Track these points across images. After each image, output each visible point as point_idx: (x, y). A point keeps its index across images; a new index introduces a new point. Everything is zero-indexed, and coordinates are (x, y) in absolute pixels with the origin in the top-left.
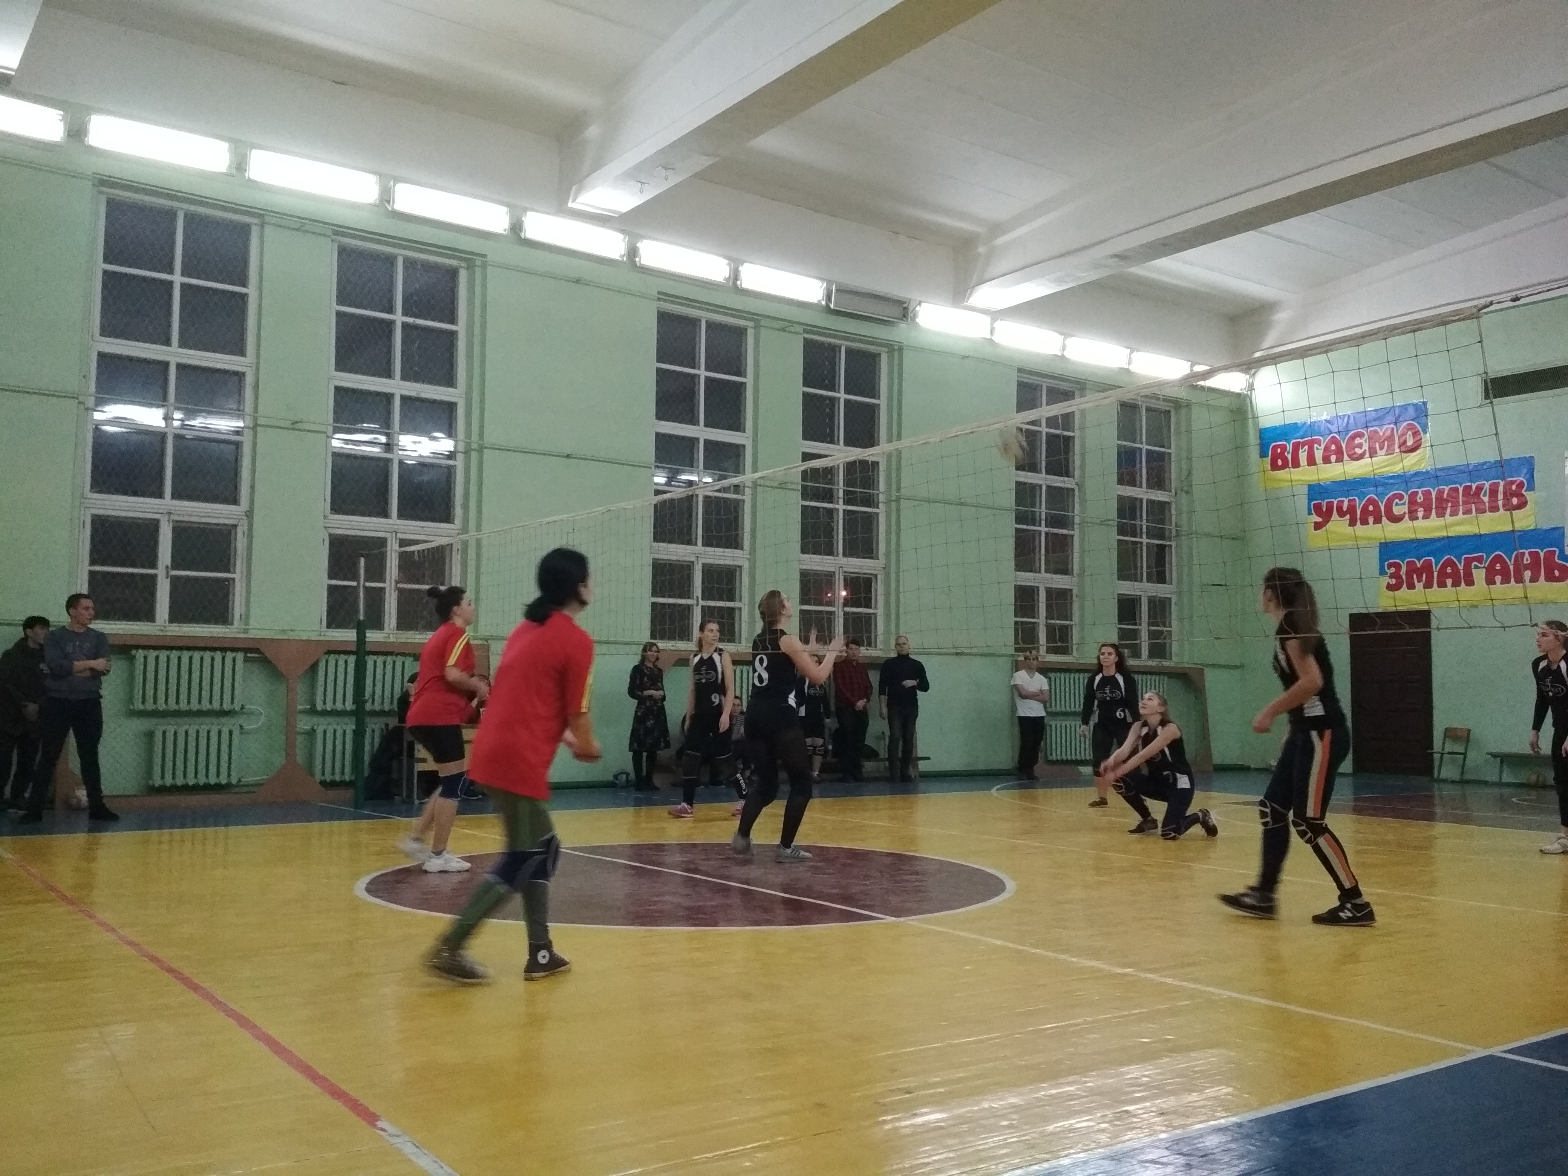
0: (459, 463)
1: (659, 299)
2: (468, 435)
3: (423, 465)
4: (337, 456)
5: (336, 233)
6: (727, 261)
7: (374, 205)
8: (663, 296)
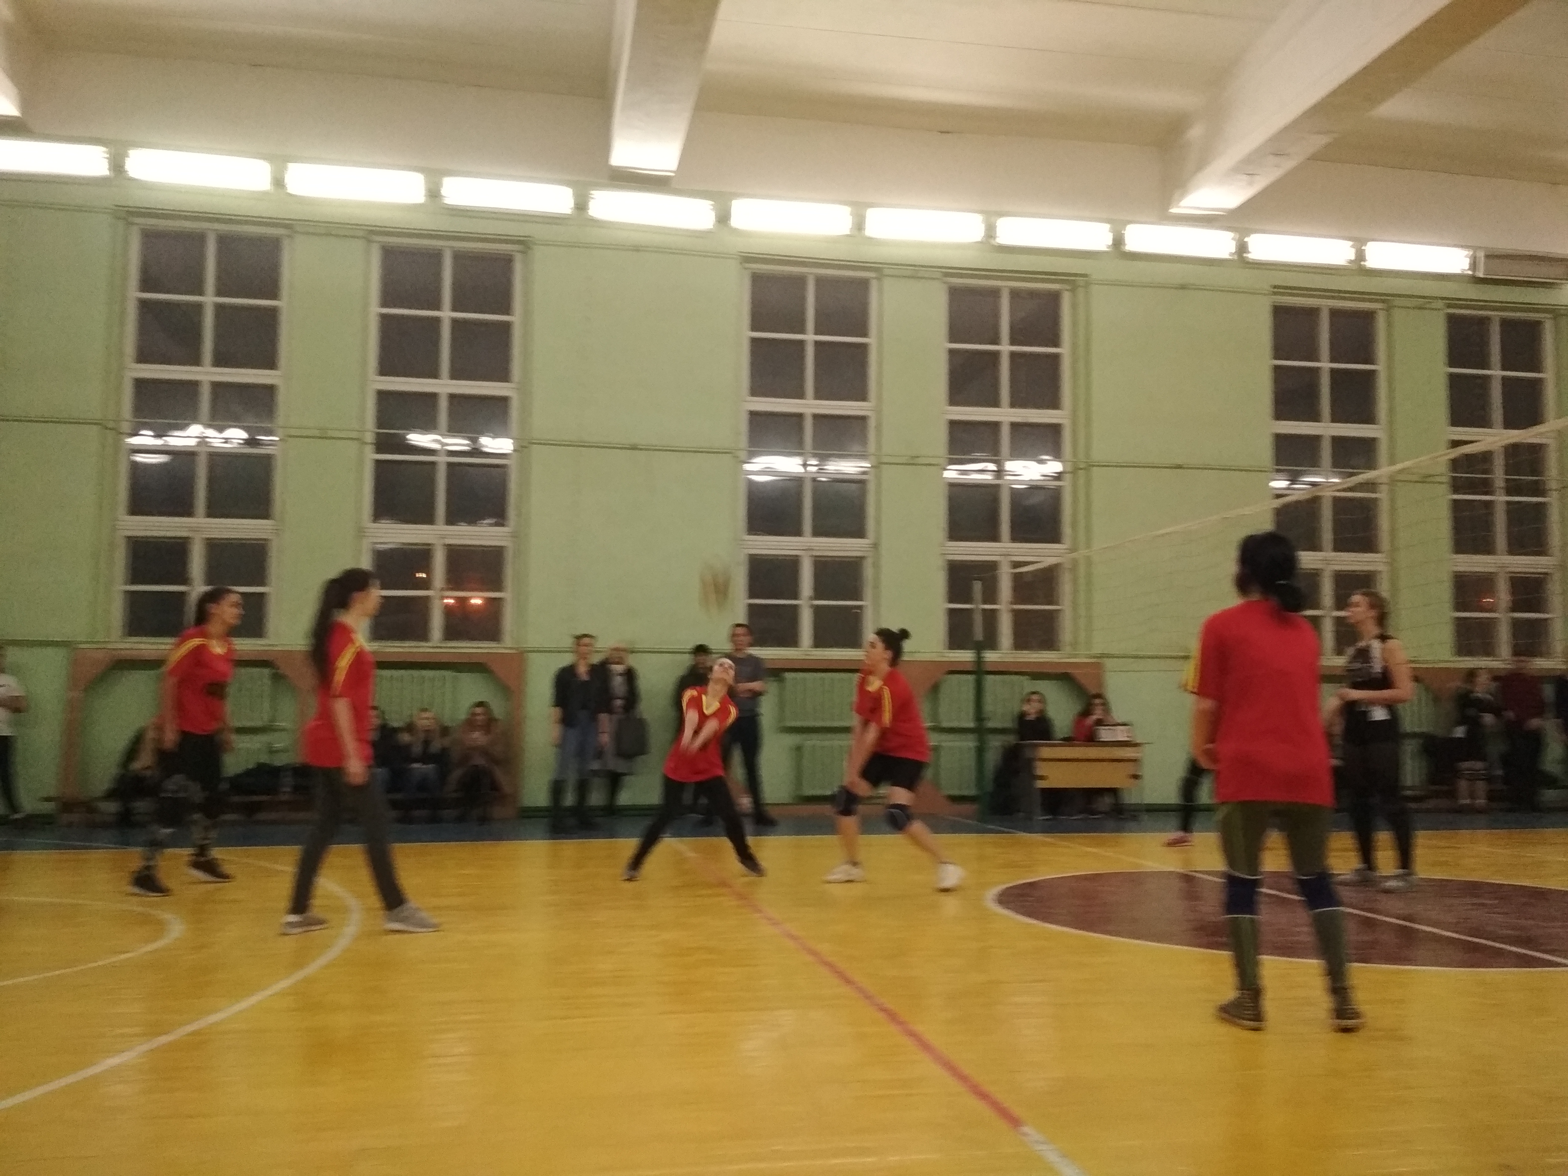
0: (1066, 483)
1: (1275, 294)
2: (1075, 453)
3: (1034, 488)
4: (953, 486)
5: (947, 275)
6: (1351, 243)
7: (981, 242)
8: (1278, 289)
